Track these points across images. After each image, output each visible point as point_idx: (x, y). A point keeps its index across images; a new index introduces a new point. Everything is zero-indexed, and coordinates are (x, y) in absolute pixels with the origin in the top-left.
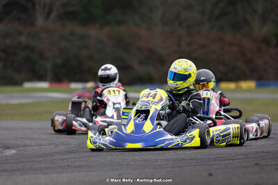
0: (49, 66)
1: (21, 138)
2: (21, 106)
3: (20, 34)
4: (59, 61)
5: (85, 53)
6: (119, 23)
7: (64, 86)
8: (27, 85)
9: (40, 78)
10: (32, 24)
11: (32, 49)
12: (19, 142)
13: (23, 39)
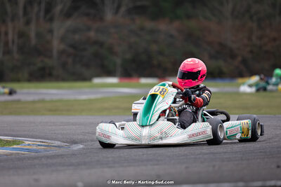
0: (118, 61)
1: (88, 133)
2: (90, 101)
3: (89, 29)
4: (128, 56)
5: (154, 48)
6: (189, 17)
7: (133, 82)
8: (97, 81)
9: (109, 73)
10: (102, 19)
11: (101, 44)
12: (86, 137)
13: (92, 34)
